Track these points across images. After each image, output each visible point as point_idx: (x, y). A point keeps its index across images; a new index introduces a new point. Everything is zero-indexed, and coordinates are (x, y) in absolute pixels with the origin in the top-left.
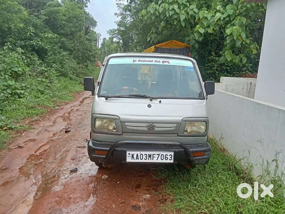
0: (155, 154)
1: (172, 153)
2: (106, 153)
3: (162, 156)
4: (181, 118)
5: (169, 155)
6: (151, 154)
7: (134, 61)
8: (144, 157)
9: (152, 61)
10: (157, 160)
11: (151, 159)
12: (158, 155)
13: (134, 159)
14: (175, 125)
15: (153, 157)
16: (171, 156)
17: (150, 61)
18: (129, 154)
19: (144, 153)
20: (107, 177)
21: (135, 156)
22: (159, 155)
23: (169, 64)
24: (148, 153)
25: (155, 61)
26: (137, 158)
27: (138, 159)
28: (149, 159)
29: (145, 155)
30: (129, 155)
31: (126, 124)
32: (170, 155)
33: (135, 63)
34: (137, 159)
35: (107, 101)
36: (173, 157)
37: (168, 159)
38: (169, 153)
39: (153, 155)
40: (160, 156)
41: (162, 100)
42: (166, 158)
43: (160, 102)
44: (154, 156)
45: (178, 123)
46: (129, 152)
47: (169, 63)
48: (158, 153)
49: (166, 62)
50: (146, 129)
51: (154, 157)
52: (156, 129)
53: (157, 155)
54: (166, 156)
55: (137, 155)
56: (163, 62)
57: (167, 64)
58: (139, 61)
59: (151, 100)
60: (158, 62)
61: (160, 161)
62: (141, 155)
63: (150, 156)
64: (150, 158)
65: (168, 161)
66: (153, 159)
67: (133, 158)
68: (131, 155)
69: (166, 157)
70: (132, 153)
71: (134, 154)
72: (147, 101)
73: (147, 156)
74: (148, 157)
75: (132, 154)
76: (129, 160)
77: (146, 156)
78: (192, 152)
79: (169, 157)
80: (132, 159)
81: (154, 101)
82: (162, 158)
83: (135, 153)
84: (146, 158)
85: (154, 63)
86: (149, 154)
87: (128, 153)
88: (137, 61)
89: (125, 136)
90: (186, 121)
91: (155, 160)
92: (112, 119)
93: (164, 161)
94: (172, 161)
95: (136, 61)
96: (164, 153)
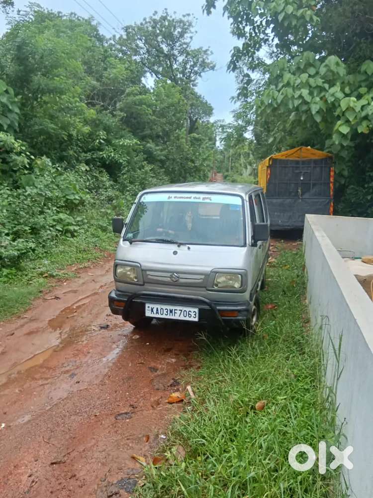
1: (197, 310)
2: (123, 304)
3: (185, 312)
4: (209, 269)
5: (192, 312)
6: (172, 309)
7: (169, 198)
8: (165, 311)
9: (190, 198)
10: (179, 316)
13: (154, 314)
14: (203, 277)
15: (175, 313)
16: (195, 313)
17: (187, 198)
18: (149, 307)
19: (164, 307)
20: (138, 337)
21: (155, 310)
22: (181, 311)
23: (210, 202)
24: (170, 307)
25: (195, 198)
26: (157, 313)
29: (166, 309)
30: (148, 309)
31: (148, 273)
33: (171, 200)
35: (132, 245)
36: (197, 315)
37: (192, 316)
38: (192, 310)
39: (175, 310)
40: (182, 313)
41: (190, 246)
42: (190, 316)
43: (189, 248)
44: (176, 311)
45: (207, 275)
46: (149, 305)
47: (211, 200)
48: (181, 308)
49: (207, 198)
50: (169, 279)
52: (182, 281)
53: (179, 310)
54: (190, 313)
55: (157, 308)
56: (204, 199)
57: (208, 201)
58: (175, 197)
59: (179, 246)
60: (197, 198)
61: (182, 318)
62: (162, 310)
63: (171, 311)
64: (171, 314)
65: (192, 319)
66: (174, 316)
68: (150, 309)
69: (189, 314)
70: (151, 306)
71: (154, 308)
72: (174, 247)
74: (169, 312)
75: (152, 308)
76: (148, 314)
77: (166, 310)
78: (219, 310)
79: (193, 314)
80: (151, 313)
81: (182, 247)
82: (185, 316)
83: (156, 306)
85: (192, 200)
86: (170, 310)
87: (147, 305)
88: (173, 197)
89: (147, 286)
90: (217, 273)
91: (176, 317)
92: (136, 267)
93: (187, 319)
94: (196, 319)
95: (171, 197)
96: (188, 309)
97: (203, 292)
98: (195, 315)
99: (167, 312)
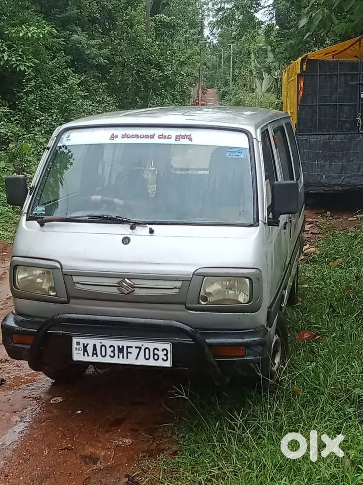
0: (132, 347)
1: (168, 346)
2: (30, 339)
3: (147, 350)
4: (191, 270)
5: (160, 349)
6: (123, 347)
7: (113, 137)
8: (109, 351)
9: (152, 137)
10: (137, 359)
11: (123, 358)
12: (138, 349)
13: (88, 355)
14: (179, 284)
15: (128, 353)
16: (165, 352)
17: (147, 137)
18: (78, 343)
19: (108, 342)
21: (90, 349)
22: (140, 348)
23: (190, 143)
24: (118, 343)
25: (160, 137)
26: (95, 353)
27: (97, 356)
28: (119, 357)
29: (111, 346)
30: (78, 347)
31: (75, 279)
32: (163, 350)
33: (116, 141)
34: (95, 356)
35: (44, 228)
36: (169, 355)
37: (160, 358)
38: (161, 346)
39: (128, 347)
40: (142, 350)
41: (153, 227)
42: (156, 357)
43: (151, 231)
44: (130, 350)
45: (186, 281)
46: (78, 340)
47: (190, 139)
48: (138, 343)
49: (184, 137)
50: (115, 290)
51: (131, 353)
52: (138, 292)
53: (136, 347)
54: (156, 352)
55: (95, 346)
56: (178, 138)
57: (186, 142)
58: (124, 136)
59: (132, 228)
60: (165, 137)
61: (141, 362)
62: (103, 348)
63: (121, 350)
64: (121, 355)
65: (160, 363)
66: (127, 358)
67: (86, 353)
68: (81, 346)
69: (154, 354)
70: (83, 341)
71: (87, 344)
72: (124, 230)
73: (114, 350)
74: (116, 352)
75: (84, 344)
76: (78, 356)
77: (112, 349)
79: (161, 354)
80: (84, 355)
81: (139, 229)
82: (147, 357)
83: (91, 342)
84: (112, 354)
85: (156, 140)
86: (119, 347)
87: (75, 340)
88: (120, 136)
89: (74, 304)
90: (204, 275)
91: (131, 360)
92: (52, 269)
93: (152, 363)
94: (168, 364)
95: (117, 136)
96: (151, 345)
97: (181, 312)
98: (166, 355)
99: (113, 351)
